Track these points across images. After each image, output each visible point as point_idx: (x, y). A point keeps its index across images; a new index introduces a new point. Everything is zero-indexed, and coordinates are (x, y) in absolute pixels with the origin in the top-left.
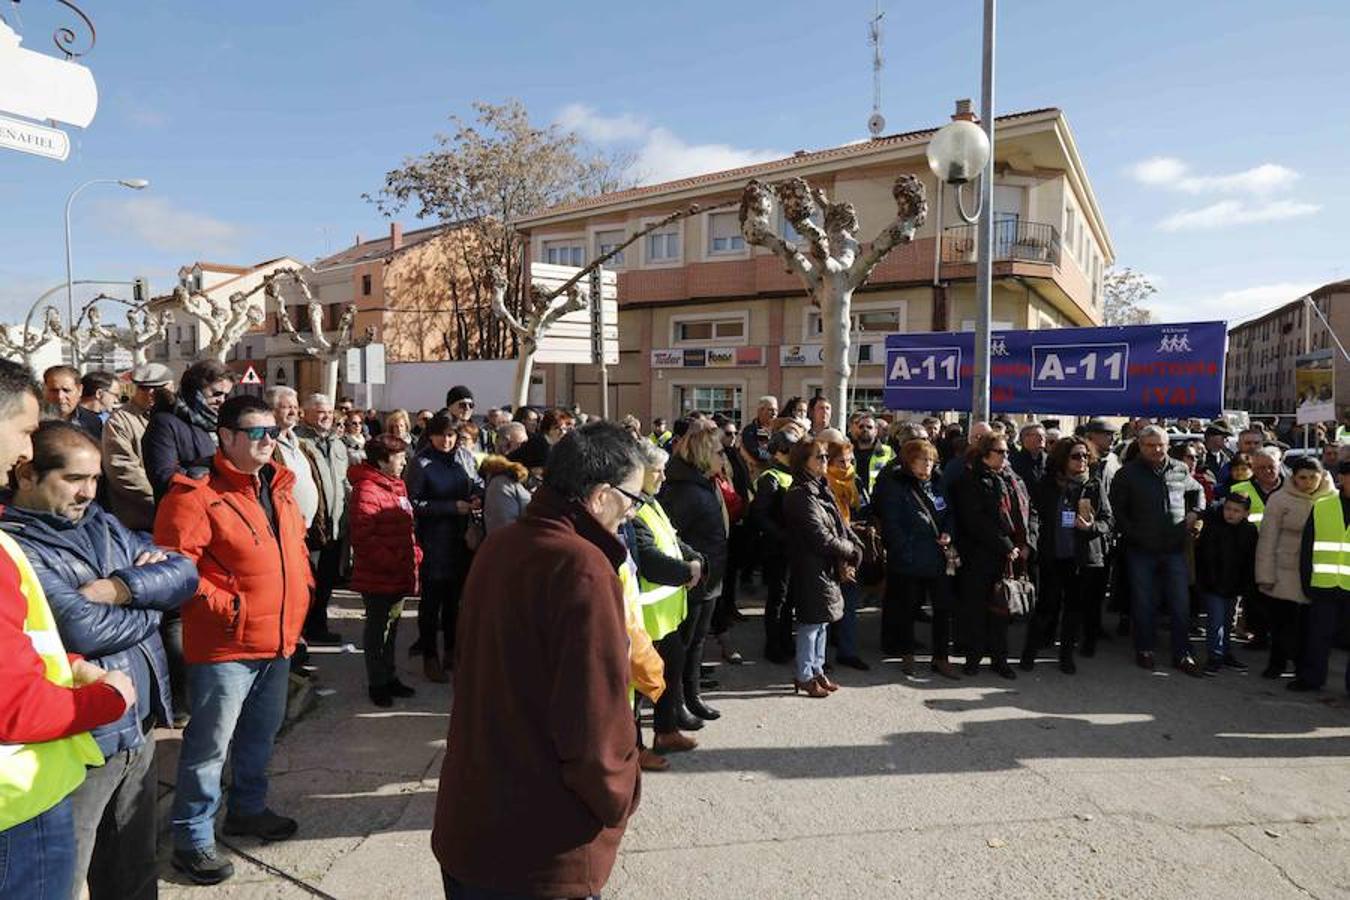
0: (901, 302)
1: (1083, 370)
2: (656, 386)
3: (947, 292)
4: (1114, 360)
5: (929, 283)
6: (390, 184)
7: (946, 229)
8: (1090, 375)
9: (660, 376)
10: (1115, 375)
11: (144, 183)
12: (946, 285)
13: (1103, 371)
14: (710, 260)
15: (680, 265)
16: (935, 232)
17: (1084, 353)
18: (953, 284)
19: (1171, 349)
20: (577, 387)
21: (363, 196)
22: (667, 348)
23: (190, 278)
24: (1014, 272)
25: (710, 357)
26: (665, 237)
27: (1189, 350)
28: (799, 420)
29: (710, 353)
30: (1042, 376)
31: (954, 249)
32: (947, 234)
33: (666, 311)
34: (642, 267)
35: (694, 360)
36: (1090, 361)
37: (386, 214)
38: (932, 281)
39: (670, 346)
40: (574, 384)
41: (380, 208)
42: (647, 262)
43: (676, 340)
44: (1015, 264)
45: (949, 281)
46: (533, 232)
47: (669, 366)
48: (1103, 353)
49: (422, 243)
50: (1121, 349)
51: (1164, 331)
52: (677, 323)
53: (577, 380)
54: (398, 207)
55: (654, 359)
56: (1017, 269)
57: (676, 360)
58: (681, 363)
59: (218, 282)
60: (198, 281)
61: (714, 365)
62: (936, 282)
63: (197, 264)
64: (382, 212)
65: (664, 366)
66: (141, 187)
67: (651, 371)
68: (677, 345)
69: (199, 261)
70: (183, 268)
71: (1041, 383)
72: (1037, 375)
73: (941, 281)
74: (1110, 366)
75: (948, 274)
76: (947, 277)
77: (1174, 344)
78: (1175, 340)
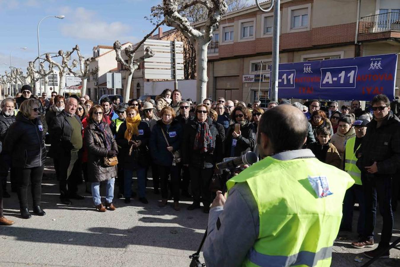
0: (341, 52)
1: (339, 79)
2: (244, 90)
3: (361, 48)
4: (352, 74)
5: (352, 43)
6: (152, 12)
7: (362, 18)
8: (342, 81)
9: (246, 86)
10: (351, 81)
11: (63, 16)
12: (360, 44)
13: (347, 78)
14: (265, 36)
15: (254, 39)
16: (356, 20)
17: (340, 71)
18: (364, 44)
19: (374, 68)
20: (217, 90)
21: (145, 17)
22: (249, 74)
23: (96, 51)
24: (391, 37)
25: (264, 77)
26: (249, 28)
27: (381, 68)
28: (167, 99)
29: (265, 76)
30: (324, 82)
31: (364, 27)
32: (362, 20)
33: (249, 58)
34: (239, 41)
35: (257, 79)
36: (342, 74)
37: (154, 24)
38: (354, 42)
39: (250, 73)
40: (216, 89)
41: (151, 22)
42: (241, 38)
43: (252, 70)
44: (392, 33)
45: (362, 42)
46: (201, 28)
47: (249, 81)
48: (348, 71)
49: (168, 35)
50: (354, 69)
51: (371, 59)
52: (253, 64)
53: (217, 88)
54: (158, 21)
55: (244, 79)
56: (393, 35)
57: (251, 79)
58: (253, 81)
59: (105, 52)
60: (98, 52)
61: (266, 81)
62: (356, 43)
63: (98, 46)
64: (152, 23)
65: (247, 81)
66: (62, 18)
67: (243, 84)
68: (253, 73)
70: (94, 47)
71: (323, 85)
72: (322, 82)
73: (358, 42)
74: (350, 76)
75: (361, 39)
76: (361, 40)
77: (375, 65)
78: (376, 64)
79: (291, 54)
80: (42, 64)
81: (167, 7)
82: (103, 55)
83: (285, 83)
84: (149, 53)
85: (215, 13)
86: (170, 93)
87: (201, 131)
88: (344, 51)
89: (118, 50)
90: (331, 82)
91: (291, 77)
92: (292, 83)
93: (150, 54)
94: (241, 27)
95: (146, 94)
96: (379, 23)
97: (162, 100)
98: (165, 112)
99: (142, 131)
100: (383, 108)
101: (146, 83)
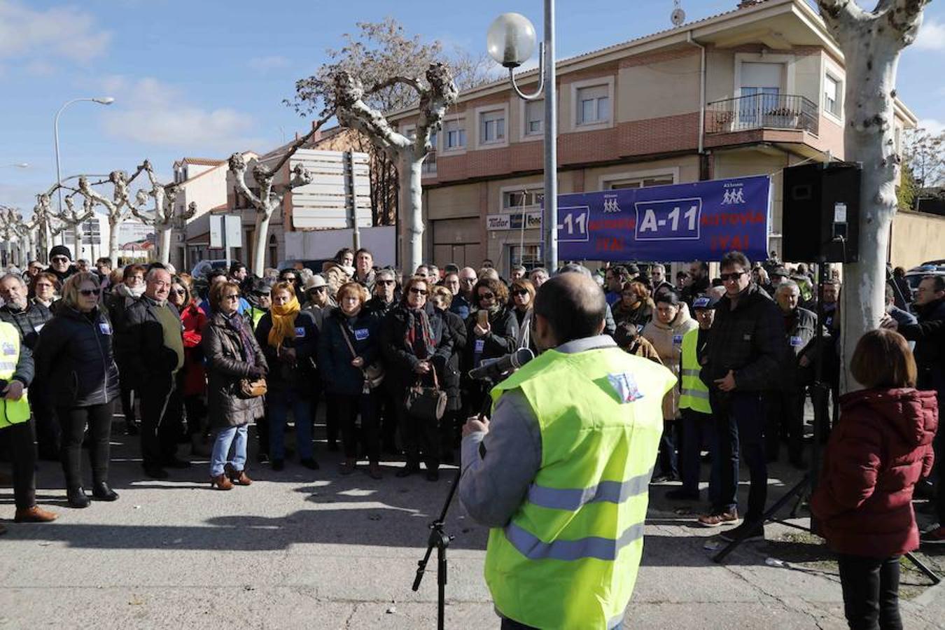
0: (673, 169)
1: (670, 222)
2: (491, 245)
3: (710, 160)
4: (692, 213)
5: (694, 152)
6: (298, 90)
7: (709, 104)
8: (675, 227)
9: (494, 237)
10: (691, 227)
11: (111, 99)
12: (709, 153)
13: (683, 221)
14: (528, 139)
15: (506, 145)
16: (700, 108)
17: (670, 208)
18: (716, 152)
19: (730, 203)
20: (437, 247)
21: (284, 101)
22: (498, 214)
23: (180, 170)
24: (765, 139)
25: (529, 220)
26: (495, 122)
27: (743, 202)
28: (345, 268)
29: (529, 216)
30: (643, 229)
31: (714, 120)
32: (709, 108)
33: (497, 183)
34: (477, 148)
35: (516, 222)
36: (675, 214)
37: (302, 114)
38: (698, 150)
39: (501, 212)
40: (434, 244)
41: (298, 110)
42: (481, 143)
43: (505, 207)
44: (765, 132)
45: (711, 149)
46: (400, 124)
47: (500, 228)
48: (685, 207)
49: (332, 137)
50: (696, 203)
51: (725, 186)
52: (506, 193)
53: (436, 242)
54: (311, 108)
55: (489, 223)
56: (768, 136)
57: (504, 223)
58: (508, 226)
59: (199, 173)
60: (185, 171)
61: (533, 226)
62: (700, 151)
63: (184, 159)
64: (299, 114)
65: (496, 228)
66: (109, 103)
67: (488, 233)
68: (507, 211)
69: (186, 157)
70: (176, 163)
71: (641, 235)
72: (639, 228)
73: (705, 149)
74: (688, 218)
75: (710, 143)
76: (709, 146)
77: (733, 197)
78: (734, 193)
79: (578, 173)
80: (69, 199)
81: (341, 92)
82: (194, 178)
83: (571, 231)
84: (302, 176)
85: (436, 104)
86: (350, 256)
87: (415, 325)
88: (680, 167)
89: (238, 171)
90: (654, 229)
91: (581, 219)
92: (582, 231)
93: (304, 179)
94: (481, 122)
95: (291, 257)
96: (742, 113)
97: (337, 269)
98: (347, 292)
99: (303, 329)
100: (738, 276)
101: (288, 234)
